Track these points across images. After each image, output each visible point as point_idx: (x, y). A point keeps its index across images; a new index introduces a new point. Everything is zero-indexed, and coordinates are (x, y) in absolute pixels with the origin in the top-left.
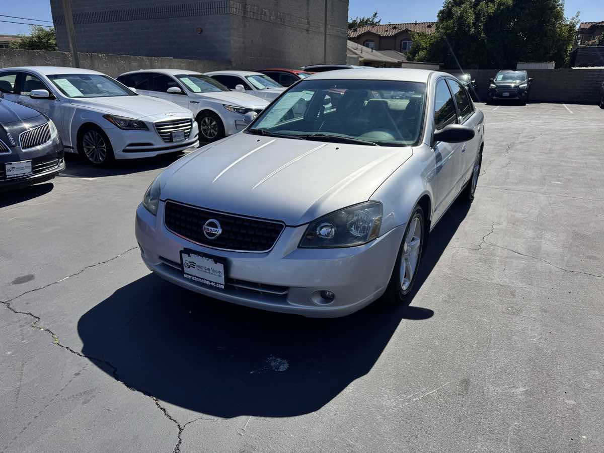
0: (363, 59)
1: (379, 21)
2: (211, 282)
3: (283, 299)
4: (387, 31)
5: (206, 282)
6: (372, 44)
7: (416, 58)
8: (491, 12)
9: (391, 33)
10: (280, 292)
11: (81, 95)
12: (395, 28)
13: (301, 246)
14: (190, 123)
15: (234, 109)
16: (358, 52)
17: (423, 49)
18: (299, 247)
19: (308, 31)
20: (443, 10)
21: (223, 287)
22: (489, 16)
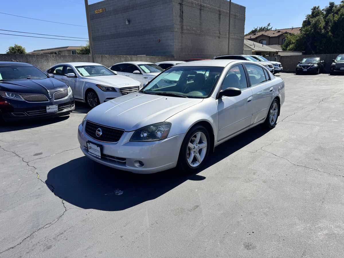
0: (255, 51)
1: (271, 28)
2: (97, 155)
3: (124, 164)
4: (274, 34)
5: (95, 156)
6: (265, 42)
7: (288, 49)
8: (335, 20)
9: (277, 35)
10: (122, 161)
11: (89, 75)
12: (279, 32)
13: (131, 140)
14: (138, 88)
15: (164, 81)
16: (252, 47)
17: (292, 43)
18: (130, 141)
19: (219, 37)
20: (305, 20)
21: (100, 158)
22: (335, 22)
